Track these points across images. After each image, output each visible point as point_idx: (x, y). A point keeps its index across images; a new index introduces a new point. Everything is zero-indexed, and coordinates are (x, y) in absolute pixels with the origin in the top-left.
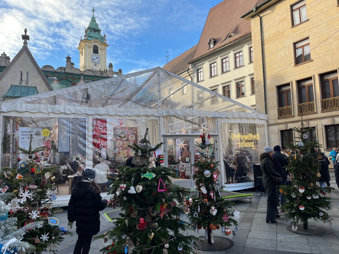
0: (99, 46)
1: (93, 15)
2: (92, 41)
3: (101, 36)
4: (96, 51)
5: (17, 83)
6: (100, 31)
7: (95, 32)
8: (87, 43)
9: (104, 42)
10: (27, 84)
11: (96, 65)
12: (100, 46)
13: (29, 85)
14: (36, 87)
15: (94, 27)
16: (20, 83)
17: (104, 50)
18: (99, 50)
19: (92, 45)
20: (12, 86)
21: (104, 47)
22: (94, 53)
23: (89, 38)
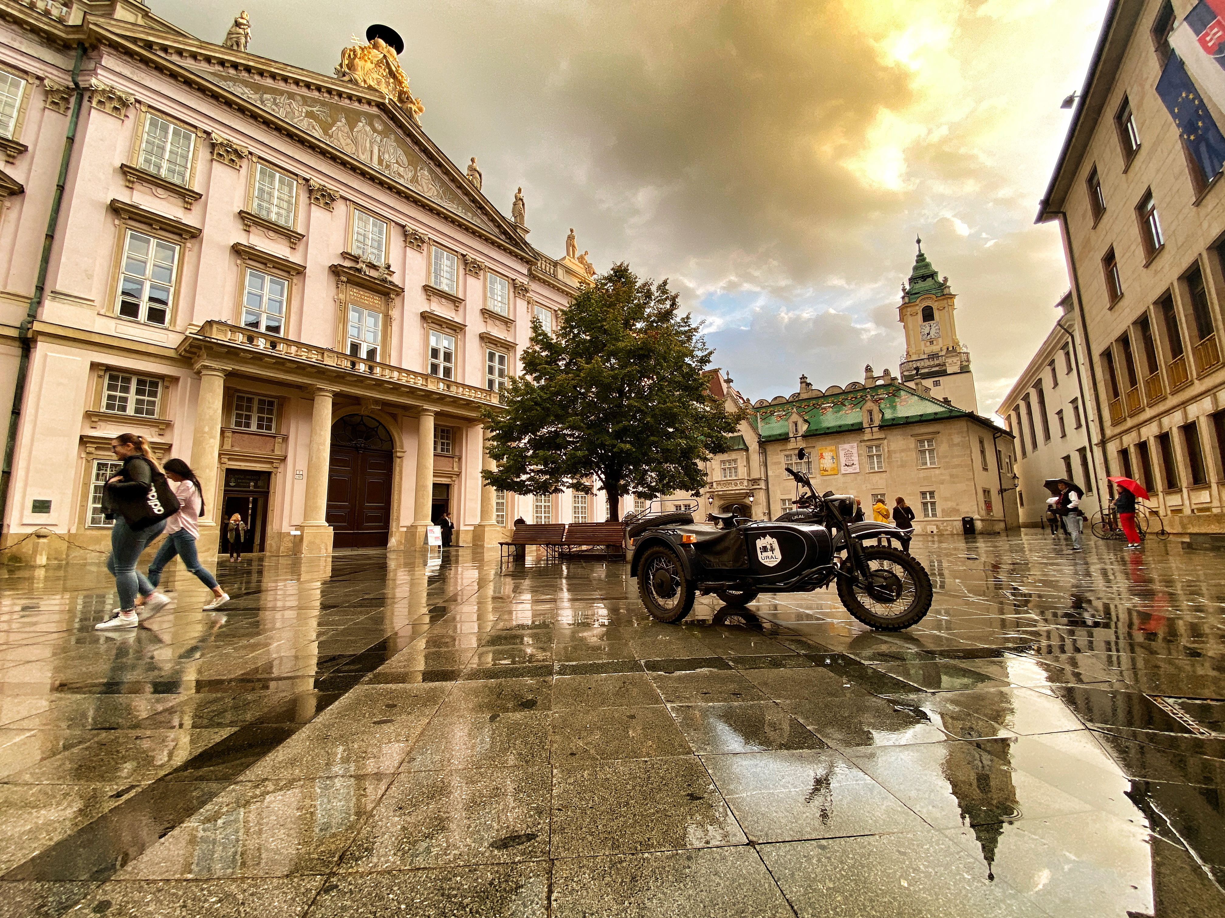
0: (935, 306)
1: (920, 250)
2: (920, 300)
3: (937, 282)
4: (928, 315)
6: (936, 273)
7: (925, 280)
8: (909, 309)
9: (946, 291)
11: (932, 344)
12: (936, 304)
14: (741, 436)
15: (922, 272)
17: (946, 309)
18: (935, 312)
19: (919, 309)
21: (945, 301)
22: (924, 321)
23: (913, 298)
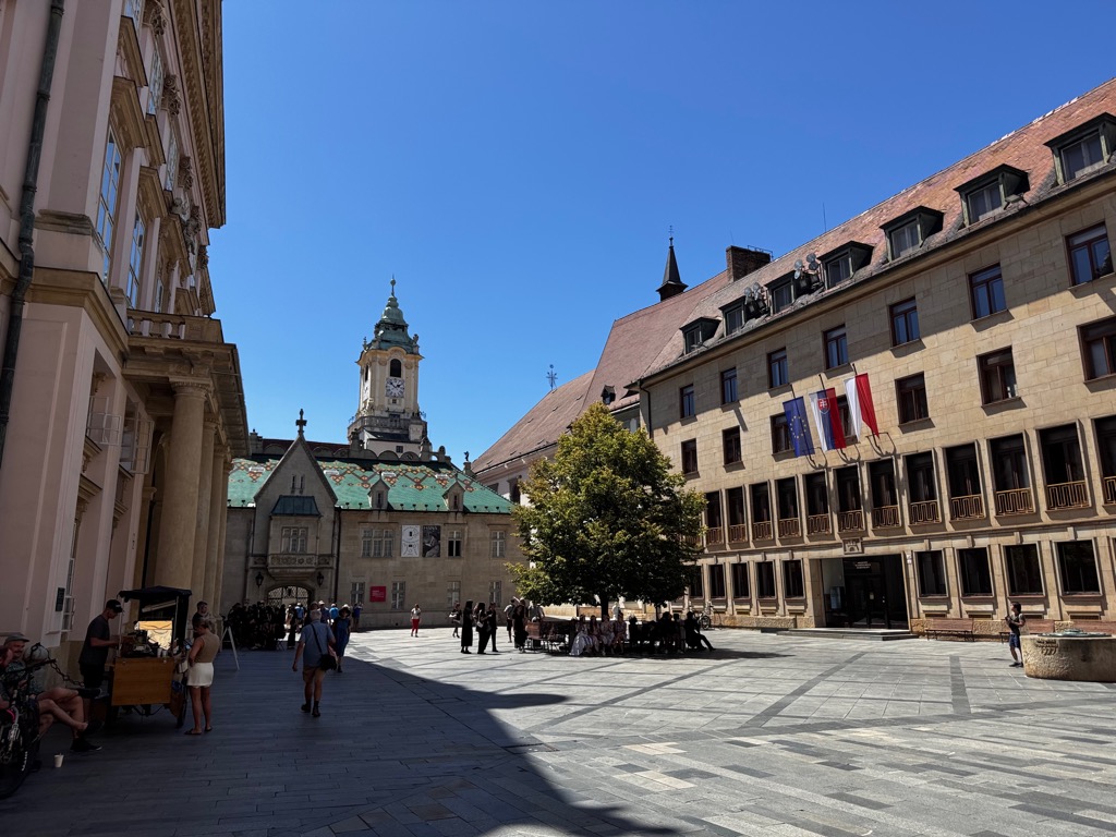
1: (393, 294)
2: (390, 350)
3: (408, 337)
4: (396, 370)
5: (288, 493)
6: (407, 326)
8: (378, 356)
9: (415, 350)
10: (301, 492)
11: (394, 402)
12: (405, 360)
13: (305, 494)
14: (313, 498)
15: (395, 319)
16: (293, 492)
17: (413, 369)
18: (403, 369)
19: (388, 360)
20: (281, 497)
21: (413, 361)
22: (391, 375)
23: (384, 345)
